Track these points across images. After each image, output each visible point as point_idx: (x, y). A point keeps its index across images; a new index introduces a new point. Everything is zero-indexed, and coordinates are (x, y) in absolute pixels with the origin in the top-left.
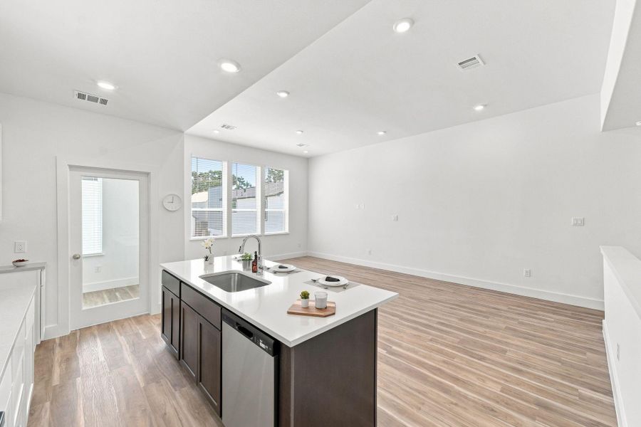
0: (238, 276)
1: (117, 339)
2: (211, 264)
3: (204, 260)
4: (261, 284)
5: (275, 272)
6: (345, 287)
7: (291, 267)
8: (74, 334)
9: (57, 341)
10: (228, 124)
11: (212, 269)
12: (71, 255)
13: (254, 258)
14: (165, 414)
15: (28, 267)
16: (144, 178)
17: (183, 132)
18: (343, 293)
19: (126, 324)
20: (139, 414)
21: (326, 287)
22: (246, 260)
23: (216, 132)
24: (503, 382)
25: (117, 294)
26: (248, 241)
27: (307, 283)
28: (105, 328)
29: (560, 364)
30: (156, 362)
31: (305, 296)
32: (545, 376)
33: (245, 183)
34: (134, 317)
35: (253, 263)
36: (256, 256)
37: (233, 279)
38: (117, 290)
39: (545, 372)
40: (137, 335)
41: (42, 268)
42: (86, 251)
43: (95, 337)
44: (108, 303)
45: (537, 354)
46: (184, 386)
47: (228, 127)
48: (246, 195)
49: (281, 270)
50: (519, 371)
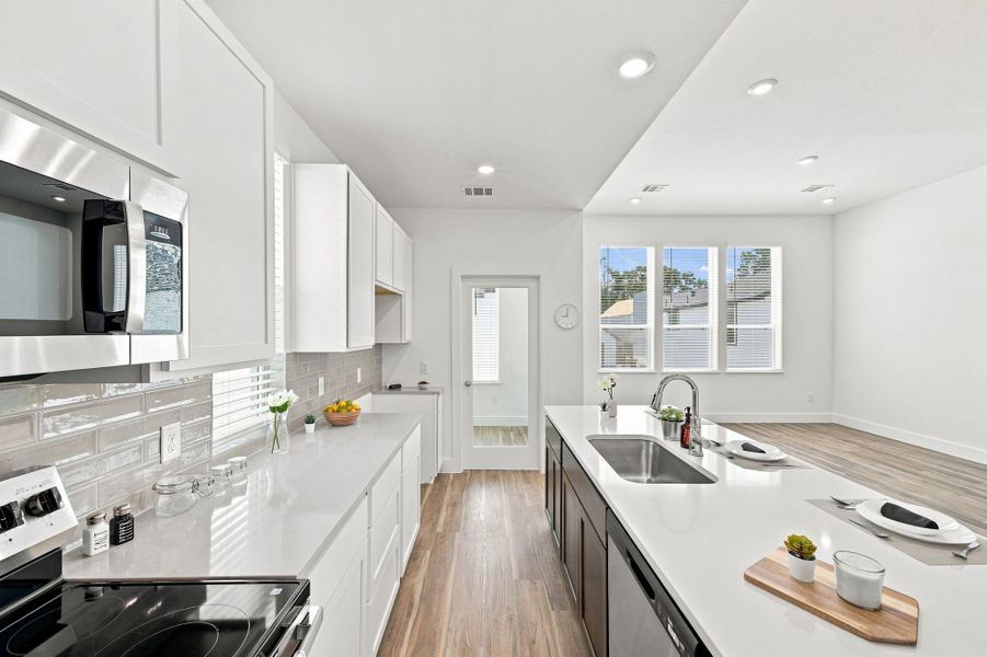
0: (654, 447)
1: (501, 495)
2: (613, 416)
3: (600, 409)
4: (699, 478)
5: (732, 457)
6: (960, 553)
7: (773, 452)
8: (465, 473)
9: (451, 477)
10: (652, 183)
11: (614, 426)
12: (463, 381)
13: (684, 418)
14: (534, 642)
15: (429, 390)
16: (533, 284)
17: (581, 210)
18: (951, 572)
19: (513, 478)
20: (504, 618)
21: (885, 535)
22: (668, 421)
23: (636, 201)
25: (512, 434)
26: (671, 385)
27: (816, 503)
28: (493, 476)
30: (536, 548)
31: (802, 550)
33: (696, 281)
34: (523, 471)
35: (682, 427)
36: (688, 415)
37: (644, 452)
38: (512, 429)
40: (521, 496)
41: (438, 393)
42: (477, 377)
43: (481, 485)
44: (501, 446)
46: (564, 609)
47: (653, 189)
48: (694, 301)
49: (749, 456)
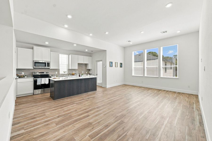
23: (131, 43)
24: (47, 116)
29: (34, 137)
32: (37, 127)
39: (38, 128)
45: (46, 134)
50: (46, 122)
